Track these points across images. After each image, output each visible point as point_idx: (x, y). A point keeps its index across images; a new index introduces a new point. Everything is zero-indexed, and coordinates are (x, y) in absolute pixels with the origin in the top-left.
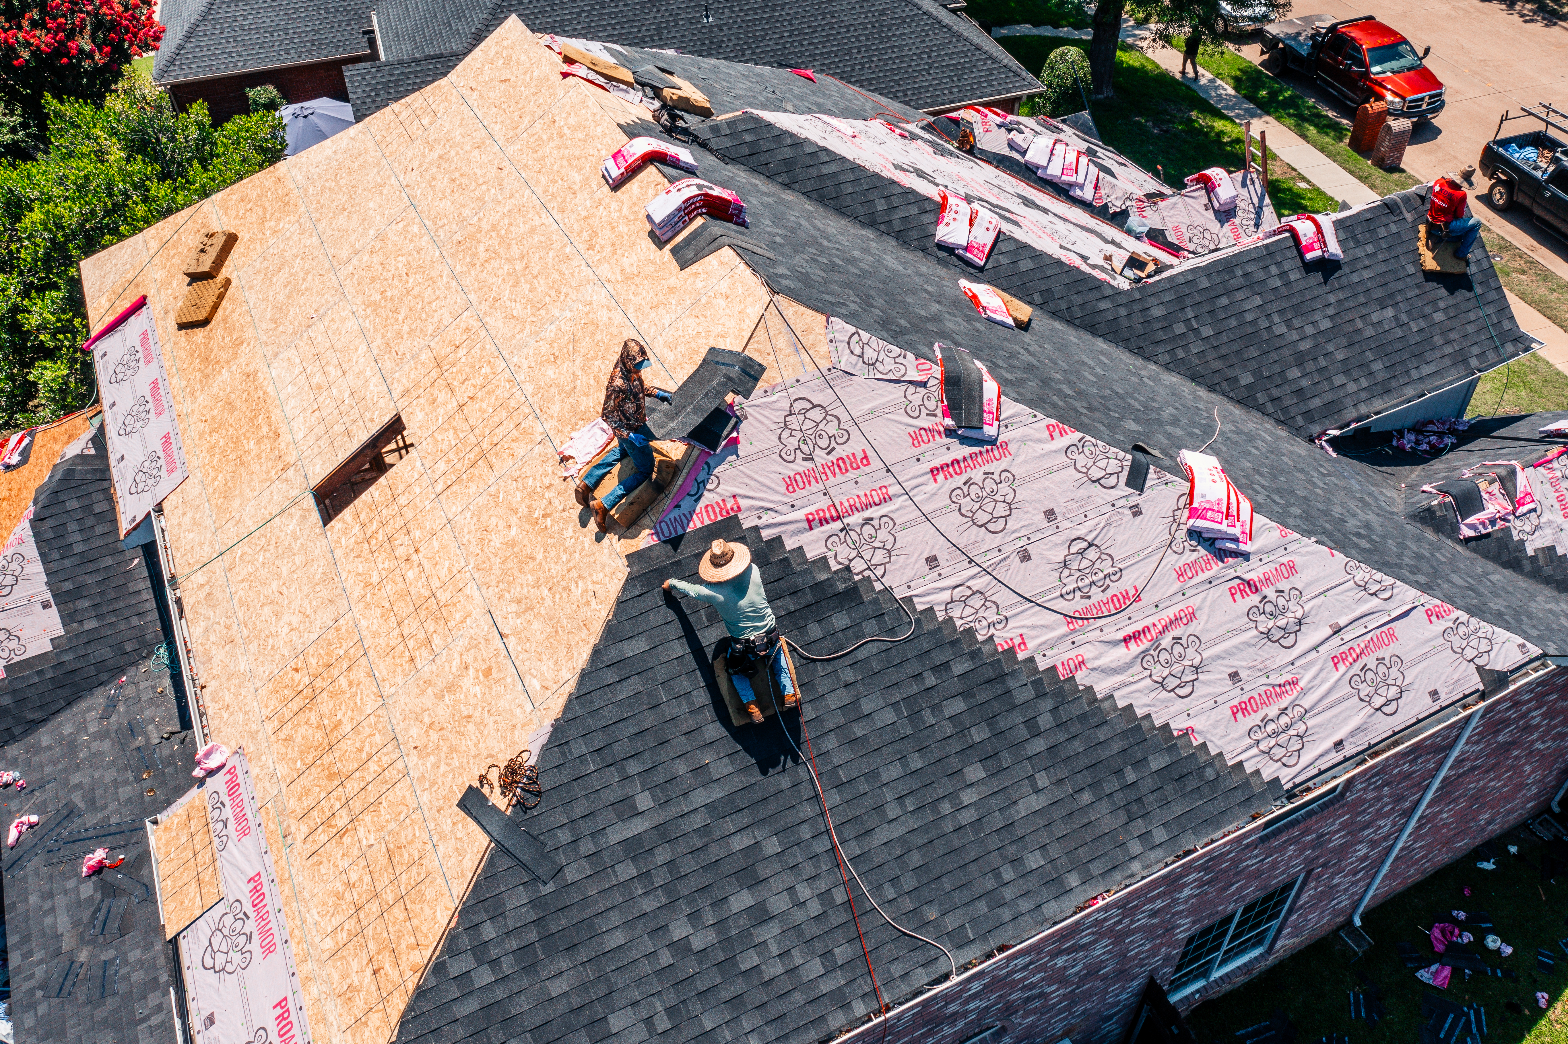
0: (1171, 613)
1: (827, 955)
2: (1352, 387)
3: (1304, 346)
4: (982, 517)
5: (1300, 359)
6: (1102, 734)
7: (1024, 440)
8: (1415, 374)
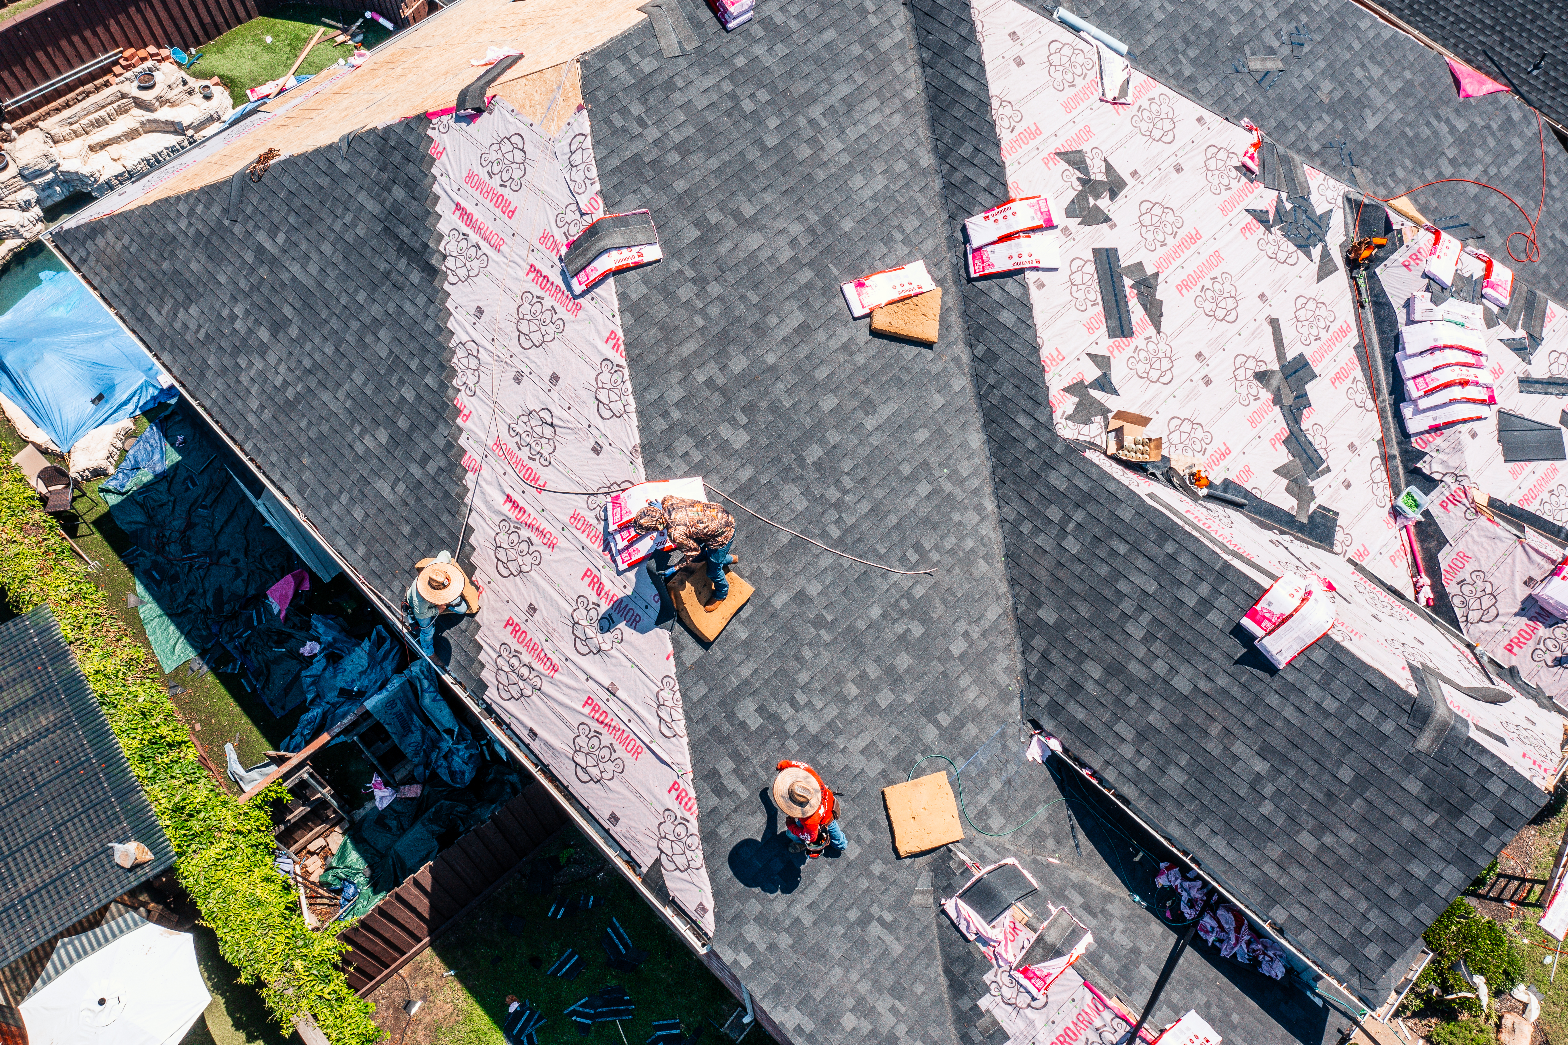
0: (544, 525)
2: (1128, 751)
5: (1114, 670)
7: (591, 320)
8: (1202, 831)
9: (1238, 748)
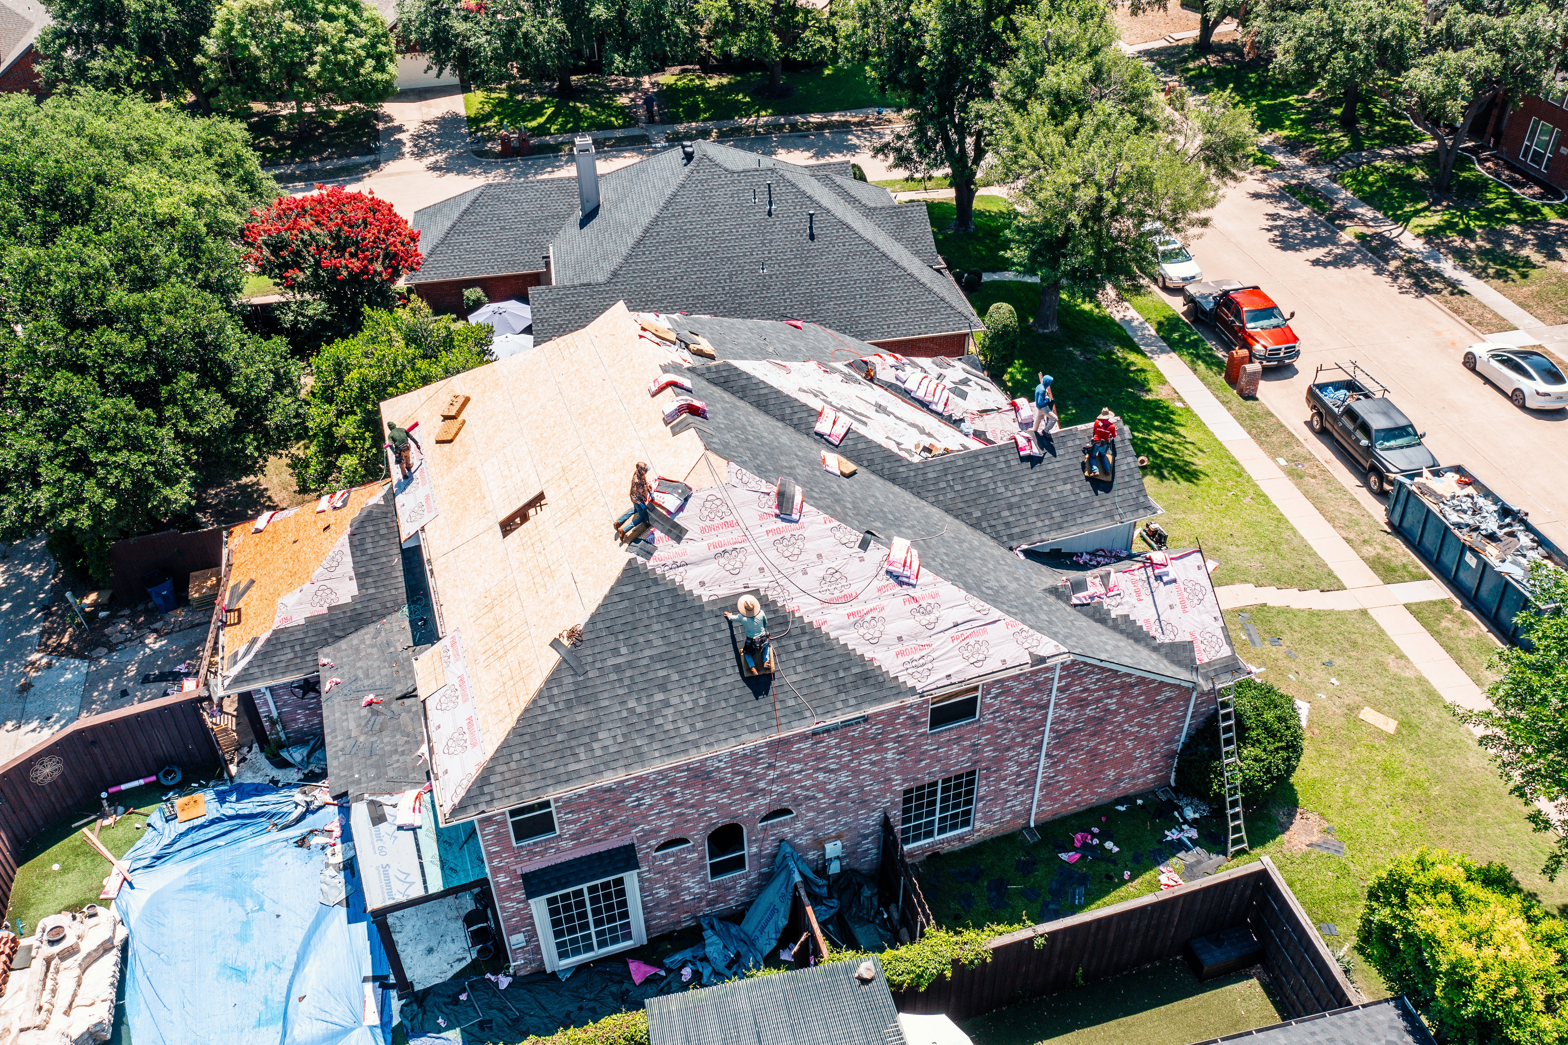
0: (872, 606)
1: (692, 725)
2: (1039, 524)
3: (1013, 500)
4: (787, 554)
5: (1010, 507)
6: (830, 654)
7: (811, 523)
8: (1079, 521)
9: (1059, 489)
